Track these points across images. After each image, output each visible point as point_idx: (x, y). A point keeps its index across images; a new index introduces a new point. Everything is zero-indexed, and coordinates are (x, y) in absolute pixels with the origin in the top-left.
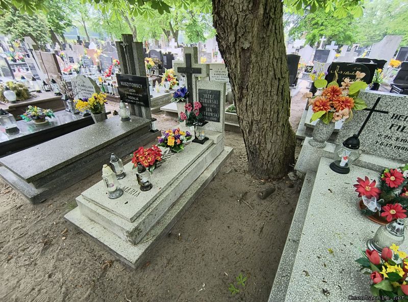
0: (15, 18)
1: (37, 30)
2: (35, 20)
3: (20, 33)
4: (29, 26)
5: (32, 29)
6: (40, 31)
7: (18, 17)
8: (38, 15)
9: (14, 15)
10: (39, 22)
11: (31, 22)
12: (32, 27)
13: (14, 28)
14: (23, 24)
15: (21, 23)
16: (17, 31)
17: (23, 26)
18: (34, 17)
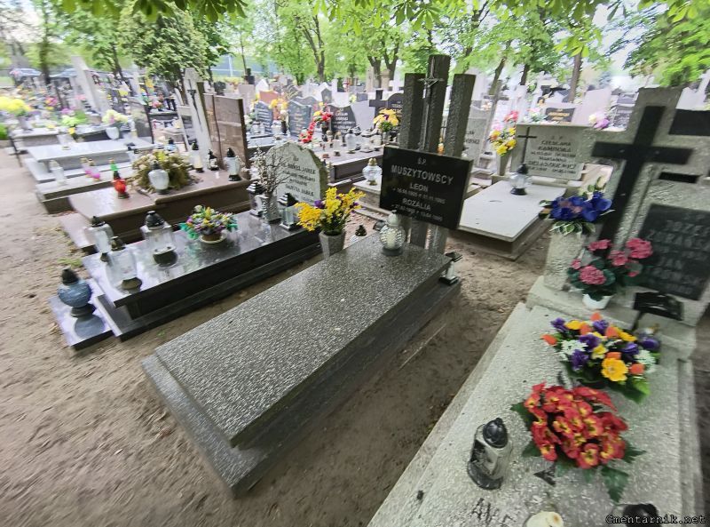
0: (159, 40)
1: (188, 59)
2: (186, 42)
3: (163, 64)
4: (177, 51)
5: (180, 57)
6: (192, 60)
7: (164, 37)
8: (192, 35)
9: (158, 35)
10: (192, 45)
11: (181, 46)
12: (181, 53)
13: (156, 56)
14: (170, 49)
15: (167, 47)
16: (158, 60)
17: (169, 53)
18: (186, 37)
